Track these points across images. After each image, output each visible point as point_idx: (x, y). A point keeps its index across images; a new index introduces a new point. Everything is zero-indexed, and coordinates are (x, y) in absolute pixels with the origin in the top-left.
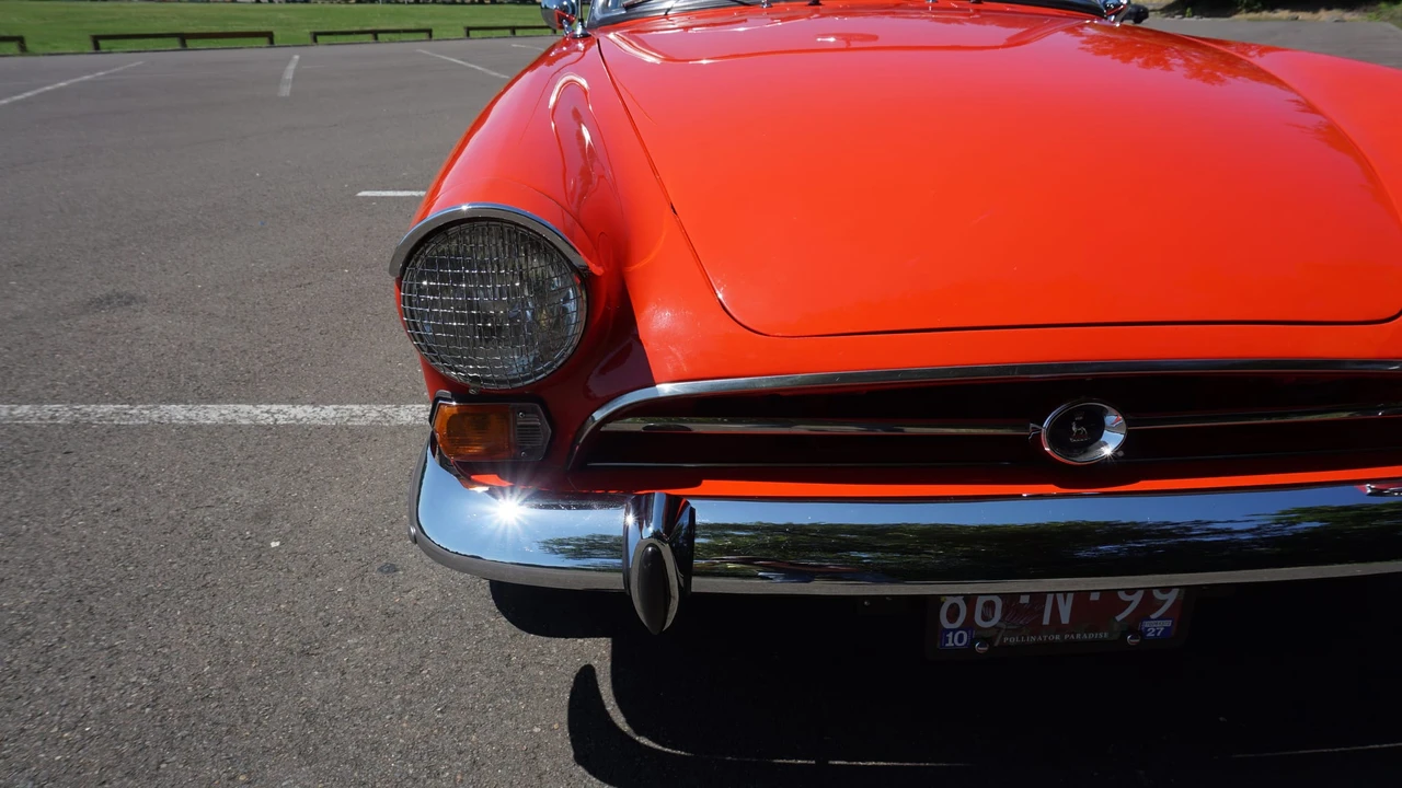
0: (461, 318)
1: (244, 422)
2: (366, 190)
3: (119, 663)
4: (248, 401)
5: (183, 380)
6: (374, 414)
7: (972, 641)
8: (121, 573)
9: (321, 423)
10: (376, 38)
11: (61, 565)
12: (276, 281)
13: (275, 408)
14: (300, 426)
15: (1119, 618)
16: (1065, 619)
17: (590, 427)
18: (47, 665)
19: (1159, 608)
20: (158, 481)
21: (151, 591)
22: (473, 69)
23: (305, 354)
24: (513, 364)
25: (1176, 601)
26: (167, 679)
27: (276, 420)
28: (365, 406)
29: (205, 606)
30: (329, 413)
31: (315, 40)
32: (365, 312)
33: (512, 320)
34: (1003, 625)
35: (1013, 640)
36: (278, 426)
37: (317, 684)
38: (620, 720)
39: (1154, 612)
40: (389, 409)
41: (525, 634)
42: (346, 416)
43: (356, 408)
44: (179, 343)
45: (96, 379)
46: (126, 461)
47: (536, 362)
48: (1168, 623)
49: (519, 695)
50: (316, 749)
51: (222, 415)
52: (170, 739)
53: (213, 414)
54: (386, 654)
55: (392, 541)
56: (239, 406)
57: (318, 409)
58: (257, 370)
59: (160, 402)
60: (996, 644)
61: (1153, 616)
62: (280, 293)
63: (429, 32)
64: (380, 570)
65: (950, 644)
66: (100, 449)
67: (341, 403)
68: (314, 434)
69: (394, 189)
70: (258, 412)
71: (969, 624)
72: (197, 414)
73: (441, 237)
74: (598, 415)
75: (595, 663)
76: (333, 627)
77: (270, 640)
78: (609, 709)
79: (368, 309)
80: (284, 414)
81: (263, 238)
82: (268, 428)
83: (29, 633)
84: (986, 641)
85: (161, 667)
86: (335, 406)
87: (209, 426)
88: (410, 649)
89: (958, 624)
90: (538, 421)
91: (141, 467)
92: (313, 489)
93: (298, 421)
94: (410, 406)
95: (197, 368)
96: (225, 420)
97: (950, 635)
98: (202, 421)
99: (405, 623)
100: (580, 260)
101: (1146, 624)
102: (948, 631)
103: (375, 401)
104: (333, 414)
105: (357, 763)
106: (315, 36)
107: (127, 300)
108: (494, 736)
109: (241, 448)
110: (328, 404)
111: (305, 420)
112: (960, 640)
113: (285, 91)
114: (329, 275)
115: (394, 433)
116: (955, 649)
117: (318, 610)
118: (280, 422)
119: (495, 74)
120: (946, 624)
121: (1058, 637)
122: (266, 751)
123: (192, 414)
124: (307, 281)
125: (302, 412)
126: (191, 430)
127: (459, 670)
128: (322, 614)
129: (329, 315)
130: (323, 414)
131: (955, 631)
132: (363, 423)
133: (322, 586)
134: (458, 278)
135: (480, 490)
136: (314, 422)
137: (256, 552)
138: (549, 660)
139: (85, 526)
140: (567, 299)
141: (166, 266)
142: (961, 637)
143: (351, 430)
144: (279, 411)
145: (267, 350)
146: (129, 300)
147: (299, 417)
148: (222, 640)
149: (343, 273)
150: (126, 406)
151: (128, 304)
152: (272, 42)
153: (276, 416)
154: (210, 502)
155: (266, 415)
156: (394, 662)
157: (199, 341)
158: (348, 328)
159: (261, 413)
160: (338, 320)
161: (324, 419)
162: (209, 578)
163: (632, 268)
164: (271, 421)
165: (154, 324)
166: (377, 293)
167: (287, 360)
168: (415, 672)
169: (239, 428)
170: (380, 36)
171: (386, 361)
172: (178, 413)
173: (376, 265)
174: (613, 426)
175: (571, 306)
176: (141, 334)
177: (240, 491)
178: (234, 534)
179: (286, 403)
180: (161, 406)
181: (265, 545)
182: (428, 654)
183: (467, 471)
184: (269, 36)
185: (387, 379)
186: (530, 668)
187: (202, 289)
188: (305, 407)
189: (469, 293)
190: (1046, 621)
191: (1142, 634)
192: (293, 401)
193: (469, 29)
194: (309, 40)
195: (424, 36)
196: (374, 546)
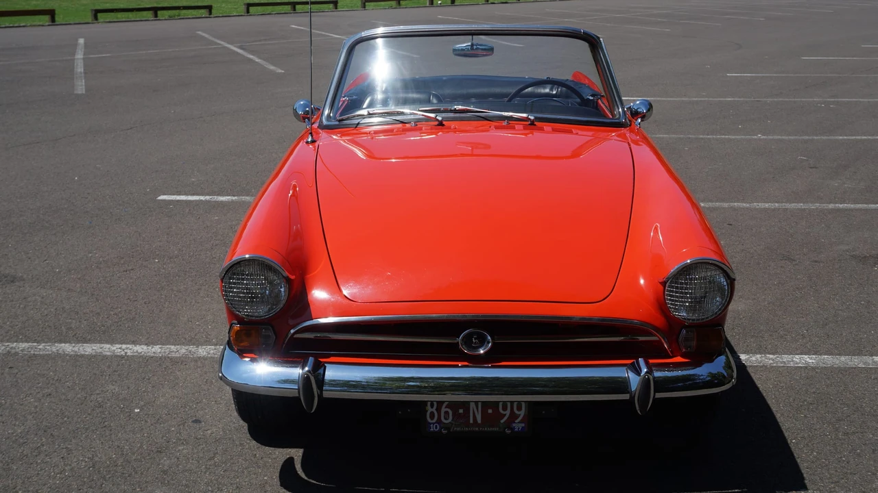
0: (244, 293)
1: (108, 354)
2: (164, 194)
3: (72, 453)
4: (107, 342)
5: (64, 330)
6: (183, 351)
7: (441, 428)
8: (61, 421)
9: (153, 355)
10: (156, 16)
11: (30, 417)
12: (109, 267)
13: (124, 346)
14: (141, 356)
15: (502, 421)
16: (479, 421)
17: (290, 336)
18: (39, 453)
19: (518, 417)
20: (67, 382)
21: (78, 428)
22: (250, 60)
23: (137, 316)
24: (261, 311)
25: (525, 415)
26: (97, 459)
27: (126, 353)
28: (178, 347)
29: (107, 434)
30: (156, 350)
31: (96, 18)
32: (172, 290)
33: (261, 294)
34: (453, 422)
35: (458, 429)
36: (128, 356)
37: (166, 462)
38: (303, 476)
39: (516, 419)
40: (192, 348)
41: (264, 447)
42: (167, 351)
43: (172, 347)
44: (55, 308)
45: (10, 328)
46: (45, 372)
47: (269, 310)
48: (523, 425)
49: (259, 467)
50: (168, 482)
51: (93, 349)
52: (104, 478)
53: (88, 349)
54: (197, 452)
55: (198, 411)
56: (103, 345)
57: (150, 348)
58: (109, 325)
59: (55, 342)
60: (451, 430)
61: (516, 421)
62: (113, 276)
63: (209, 8)
64: (193, 422)
65: (432, 430)
66: (28, 366)
67: (163, 344)
68: (149, 360)
69: (186, 194)
70: (115, 348)
71: (439, 421)
72: (79, 349)
73: (238, 266)
74: (292, 331)
75: (295, 458)
76: (171, 443)
77: (141, 447)
78: (299, 473)
79: (175, 288)
80: (130, 349)
81: (93, 234)
82: (122, 357)
83: (25, 442)
84: (447, 428)
85: (93, 455)
86: (160, 346)
87: (88, 355)
88: (209, 451)
89: (434, 421)
90: (271, 333)
91: (55, 375)
92: (153, 387)
93: (139, 353)
94: (204, 347)
95: (71, 323)
96: (96, 352)
97: (432, 425)
98: (83, 353)
99: (206, 442)
100: (286, 274)
101: (514, 425)
102: (430, 424)
103: (183, 344)
104: (159, 350)
105: (187, 486)
106: (96, 13)
107: (12, 279)
108: (246, 480)
109: (109, 367)
110: (156, 345)
111: (143, 353)
112: (436, 428)
113: (80, 87)
114: (145, 263)
115: (196, 361)
116: (434, 432)
117: (163, 437)
118: (129, 354)
119: (272, 68)
120: (429, 420)
121: (477, 429)
122: (146, 482)
123: (76, 349)
124: (130, 268)
125: (141, 349)
126: (76, 358)
127: (232, 459)
128: (165, 438)
129: (149, 291)
130: (153, 350)
131: (434, 424)
132: (177, 355)
133: (164, 428)
134: (243, 279)
135: (247, 359)
136: (148, 354)
137: (128, 414)
138: (274, 456)
139: (35, 401)
140: (281, 288)
141: (30, 255)
142: (436, 426)
143: (172, 359)
144: (127, 348)
145: (112, 313)
146: (13, 280)
147: (140, 351)
148: (118, 447)
149: (155, 262)
150: (36, 344)
151: (12, 281)
152: (53, 20)
153: (126, 351)
154: (98, 392)
155: (119, 350)
156: (201, 455)
157: (67, 307)
158: (162, 300)
159: (117, 349)
160: (155, 295)
161: (154, 353)
162: (106, 423)
163: (308, 276)
164: (123, 353)
165: (34, 295)
166: (179, 276)
167: (127, 319)
168: (212, 458)
169: (105, 357)
170: (159, 13)
171: (189, 321)
172: (68, 348)
173: (177, 257)
174: (297, 336)
175: (282, 290)
176: (29, 302)
177: (113, 387)
178: (115, 406)
179: (130, 344)
180: (56, 345)
181: (132, 411)
182: (217, 453)
183: (242, 353)
184: (51, 13)
185: (190, 332)
186: (265, 459)
187: (60, 272)
188: (142, 346)
189: (247, 284)
190: (471, 421)
191: (512, 429)
192: (134, 343)
193: (249, 5)
194: (89, 18)
195: (204, 12)
196: (189, 412)
